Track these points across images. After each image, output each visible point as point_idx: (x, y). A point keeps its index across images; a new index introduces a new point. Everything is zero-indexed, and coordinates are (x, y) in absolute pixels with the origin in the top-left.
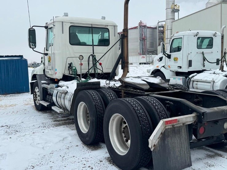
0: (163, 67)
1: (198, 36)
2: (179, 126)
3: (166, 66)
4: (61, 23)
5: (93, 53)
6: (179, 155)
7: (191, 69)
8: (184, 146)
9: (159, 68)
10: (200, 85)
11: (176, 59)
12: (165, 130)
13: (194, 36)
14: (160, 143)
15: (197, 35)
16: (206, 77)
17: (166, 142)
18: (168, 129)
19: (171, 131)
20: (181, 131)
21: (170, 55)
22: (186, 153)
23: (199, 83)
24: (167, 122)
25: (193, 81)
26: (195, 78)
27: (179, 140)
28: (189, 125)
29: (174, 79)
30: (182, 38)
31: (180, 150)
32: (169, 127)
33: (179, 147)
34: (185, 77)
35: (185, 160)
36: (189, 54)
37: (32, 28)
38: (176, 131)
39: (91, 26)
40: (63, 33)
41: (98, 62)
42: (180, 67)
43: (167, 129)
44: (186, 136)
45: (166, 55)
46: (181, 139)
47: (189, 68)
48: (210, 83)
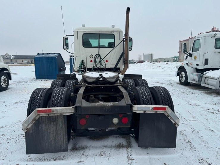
0: (187, 64)
1: (216, 37)
2: (56, 116)
3: (190, 63)
4: (77, 32)
5: (99, 53)
6: (54, 140)
7: (207, 67)
8: (61, 133)
9: (183, 65)
10: (210, 81)
11: (195, 58)
12: (39, 117)
13: (212, 37)
14: (33, 127)
15: (214, 37)
16: (216, 74)
17: (40, 128)
18: (43, 117)
19: (46, 119)
20: (58, 120)
21: (192, 54)
22: (62, 139)
23: (209, 79)
24: (39, 111)
25: (206, 77)
26: (207, 75)
27: (54, 128)
28: (67, 116)
29: (192, 75)
30: (200, 39)
31: (56, 136)
32: (44, 115)
33: (54, 133)
34: (200, 74)
35: (61, 145)
36: (205, 53)
37: (66, 37)
38: (52, 119)
39: (98, 33)
40: (78, 39)
41: (102, 59)
42: (198, 65)
43: (41, 117)
44: (64, 125)
45: (189, 54)
46: (57, 127)
47: (204, 66)
48: (216, 79)
